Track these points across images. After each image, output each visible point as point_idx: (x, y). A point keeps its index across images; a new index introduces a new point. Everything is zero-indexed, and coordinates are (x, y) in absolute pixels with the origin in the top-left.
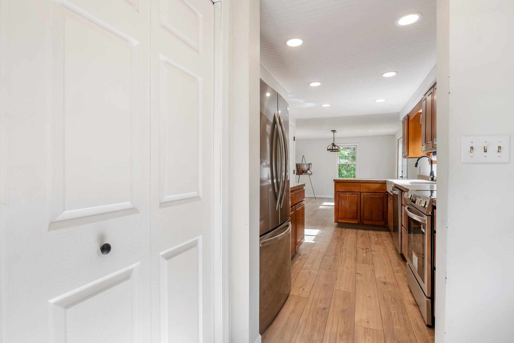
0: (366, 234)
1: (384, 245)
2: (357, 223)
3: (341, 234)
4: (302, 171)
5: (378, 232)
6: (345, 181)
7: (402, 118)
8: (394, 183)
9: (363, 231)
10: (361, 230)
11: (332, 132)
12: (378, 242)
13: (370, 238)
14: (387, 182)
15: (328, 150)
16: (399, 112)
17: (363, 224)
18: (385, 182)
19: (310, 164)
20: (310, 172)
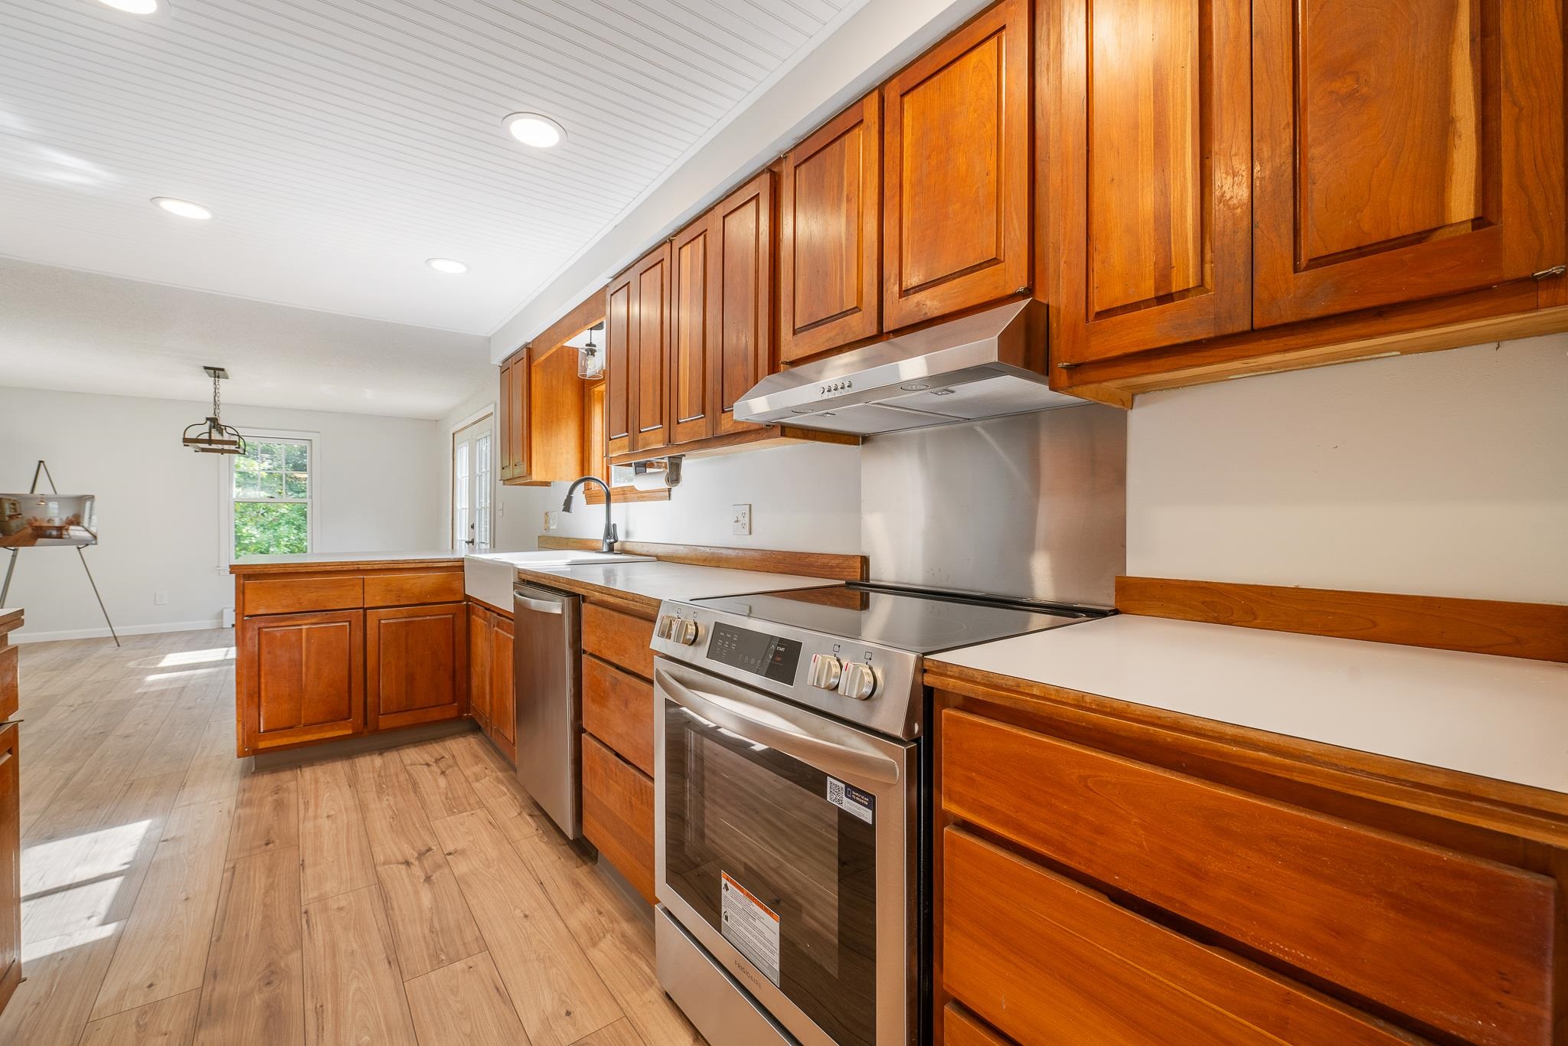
0: (392, 771)
1: (481, 804)
2: (350, 732)
3: (280, 806)
4: (29, 530)
5: (437, 749)
6: (290, 570)
7: (497, 360)
8: (520, 567)
9: (378, 761)
10: (368, 758)
11: (204, 374)
12: (454, 798)
13: (415, 786)
14: (466, 564)
15: (187, 441)
16: (489, 339)
17: (377, 731)
18: (460, 564)
19: (81, 500)
20: (86, 535)
